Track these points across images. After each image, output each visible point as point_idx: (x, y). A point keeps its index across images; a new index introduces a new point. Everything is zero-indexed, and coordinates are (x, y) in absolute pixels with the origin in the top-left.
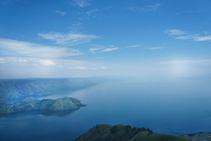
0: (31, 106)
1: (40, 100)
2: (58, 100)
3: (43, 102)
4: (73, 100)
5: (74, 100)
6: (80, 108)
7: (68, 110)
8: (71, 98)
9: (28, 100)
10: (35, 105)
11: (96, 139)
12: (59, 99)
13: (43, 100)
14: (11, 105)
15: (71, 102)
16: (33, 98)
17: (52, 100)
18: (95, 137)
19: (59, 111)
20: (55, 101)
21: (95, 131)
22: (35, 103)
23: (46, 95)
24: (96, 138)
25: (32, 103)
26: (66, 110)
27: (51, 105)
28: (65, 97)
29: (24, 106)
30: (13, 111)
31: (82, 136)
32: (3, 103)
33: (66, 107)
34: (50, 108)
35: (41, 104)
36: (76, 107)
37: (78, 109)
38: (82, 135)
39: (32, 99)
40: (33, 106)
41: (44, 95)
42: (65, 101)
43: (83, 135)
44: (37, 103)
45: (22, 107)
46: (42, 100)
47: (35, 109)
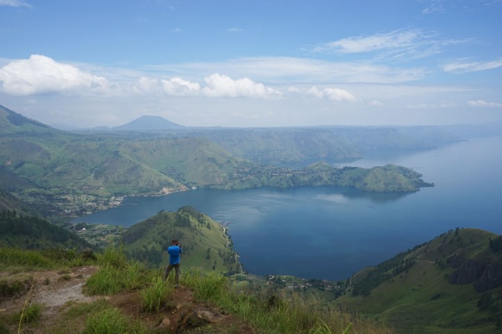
0: (321, 179)
1: (338, 168)
2: (375, 171)
3: (345, 172)
4: (405, 171)
5: (409, 172)
6: (420, 189)
7: (394, 192)
8: (401, 168)
9: (317, 167)
10: (329, 177)
11: (452, 257)
12: (375, 167)
13: (345, 169)
14: (288, 172)
15: (401, 175)
16: (326, 164)
17: (361, 170)
18: (451, 253)
19: (374, 192)
20: (368, 171)
21: (452, 241)
22: (329, 172)
23: (351, 160)
24: (452, 255)
25: (324, 173)
26: (389, 192)
27: (359, 179)
28: (389, 166)
29: (310, 176)
30: (292, 185)
31: (420, 246)
32: (276, 169)
33: (391, 186)
34: (358, 185)
35: (341, 175)
36: (411, 187)
37: (415, 191)
38: (421, 244)
39: (324, 166)
40: (326, 178)
41: (345, 160)
42: (389, 173)
43: (424, 244)
44: (333, 174)
45: (306, 179)
46: (342, 167)
47: (329, 183)
